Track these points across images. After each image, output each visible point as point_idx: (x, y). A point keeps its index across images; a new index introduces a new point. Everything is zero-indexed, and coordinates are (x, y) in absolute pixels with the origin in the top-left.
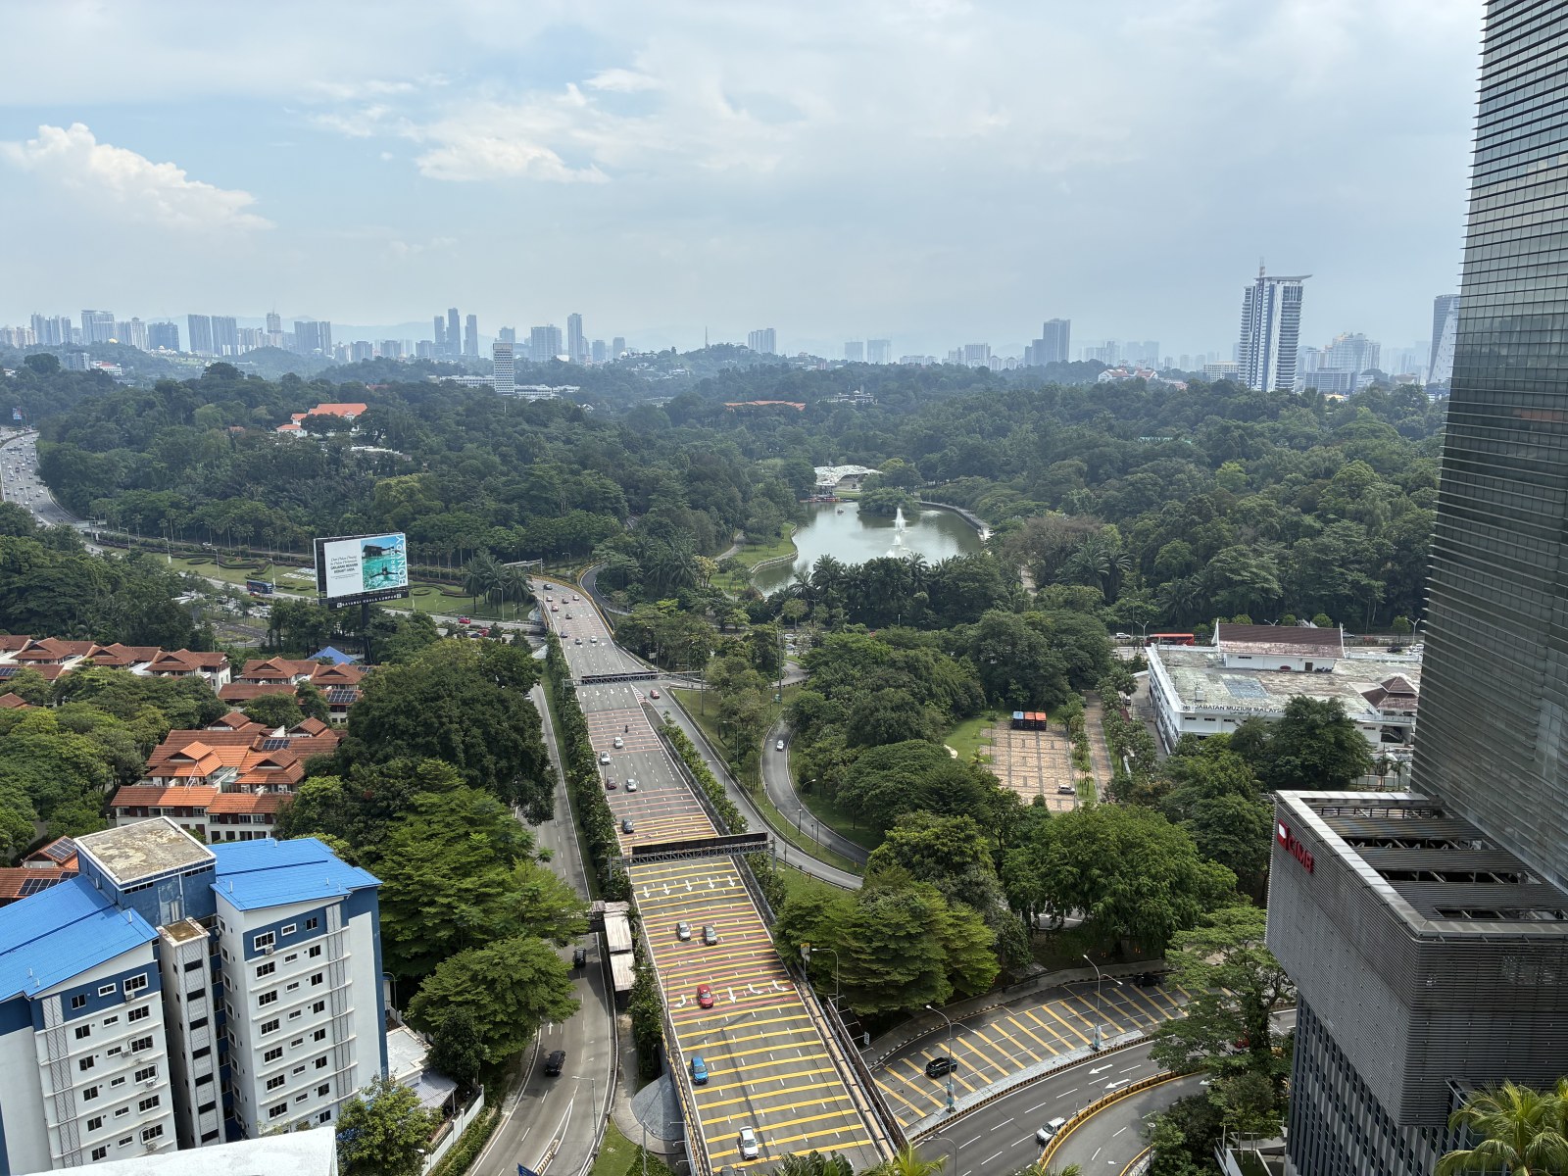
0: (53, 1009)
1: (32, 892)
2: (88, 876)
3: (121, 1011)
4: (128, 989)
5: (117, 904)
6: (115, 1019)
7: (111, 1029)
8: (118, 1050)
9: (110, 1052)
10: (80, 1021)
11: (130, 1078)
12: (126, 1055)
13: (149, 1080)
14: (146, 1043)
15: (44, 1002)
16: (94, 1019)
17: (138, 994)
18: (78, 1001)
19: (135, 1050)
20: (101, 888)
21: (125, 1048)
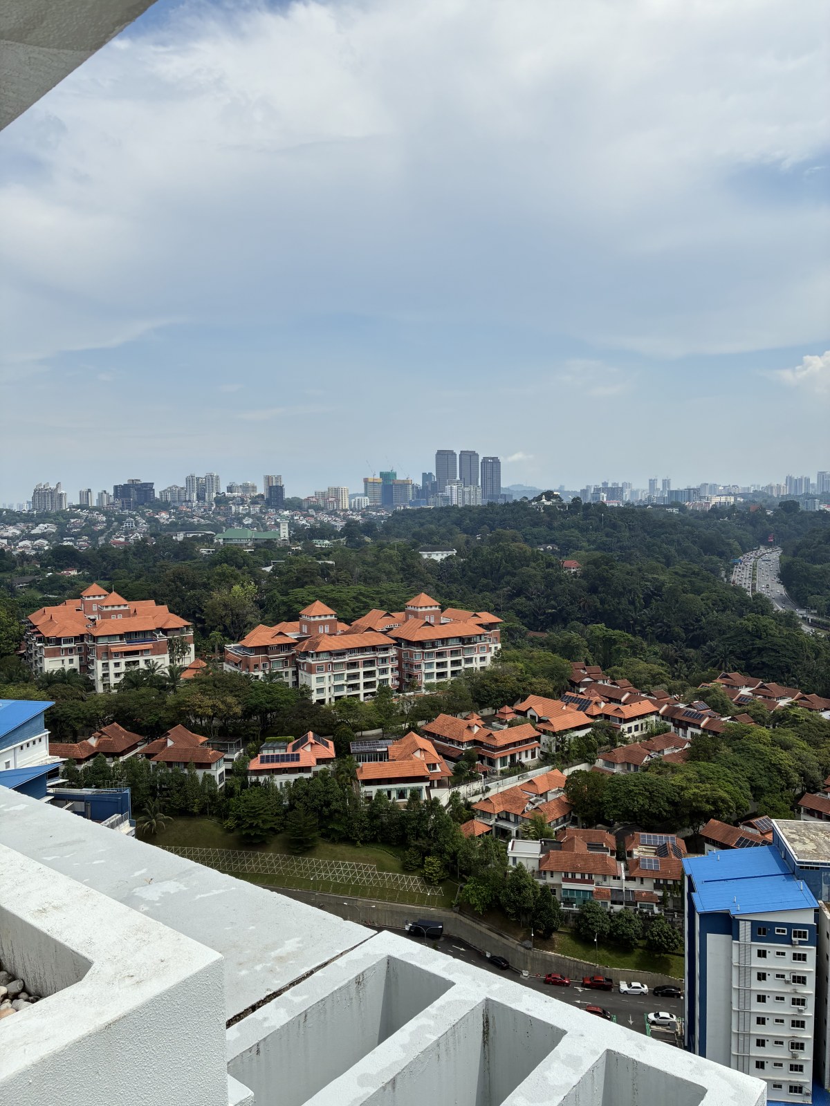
0: (745, 930)
1: (743, 846)
2: (777, 847)
3: (789, 951)
4: (795, 936)
5: (794, 873)
6: (783, 954)
7: (779, 960)
8: (783, 976)
9: (778, 976)
10: (763, 945)
11: (788, 1000)
12: (787, 982)
13: (801, 1007)
14: (801, 980)
15: (741, 922)
16: (771, 948)
17: (801, 943)
18: (762, 931)
19: (794, 981)
20: (785, 858)
21: (787, 977)
